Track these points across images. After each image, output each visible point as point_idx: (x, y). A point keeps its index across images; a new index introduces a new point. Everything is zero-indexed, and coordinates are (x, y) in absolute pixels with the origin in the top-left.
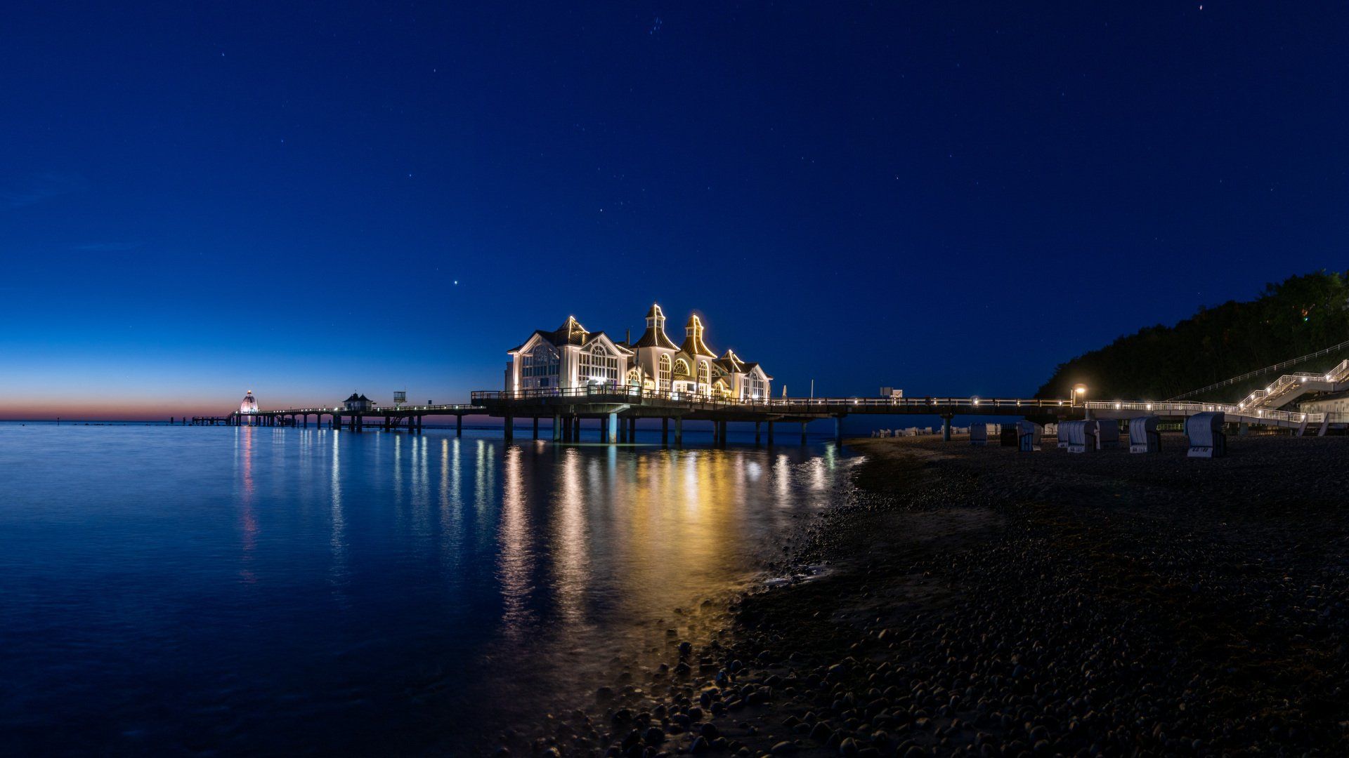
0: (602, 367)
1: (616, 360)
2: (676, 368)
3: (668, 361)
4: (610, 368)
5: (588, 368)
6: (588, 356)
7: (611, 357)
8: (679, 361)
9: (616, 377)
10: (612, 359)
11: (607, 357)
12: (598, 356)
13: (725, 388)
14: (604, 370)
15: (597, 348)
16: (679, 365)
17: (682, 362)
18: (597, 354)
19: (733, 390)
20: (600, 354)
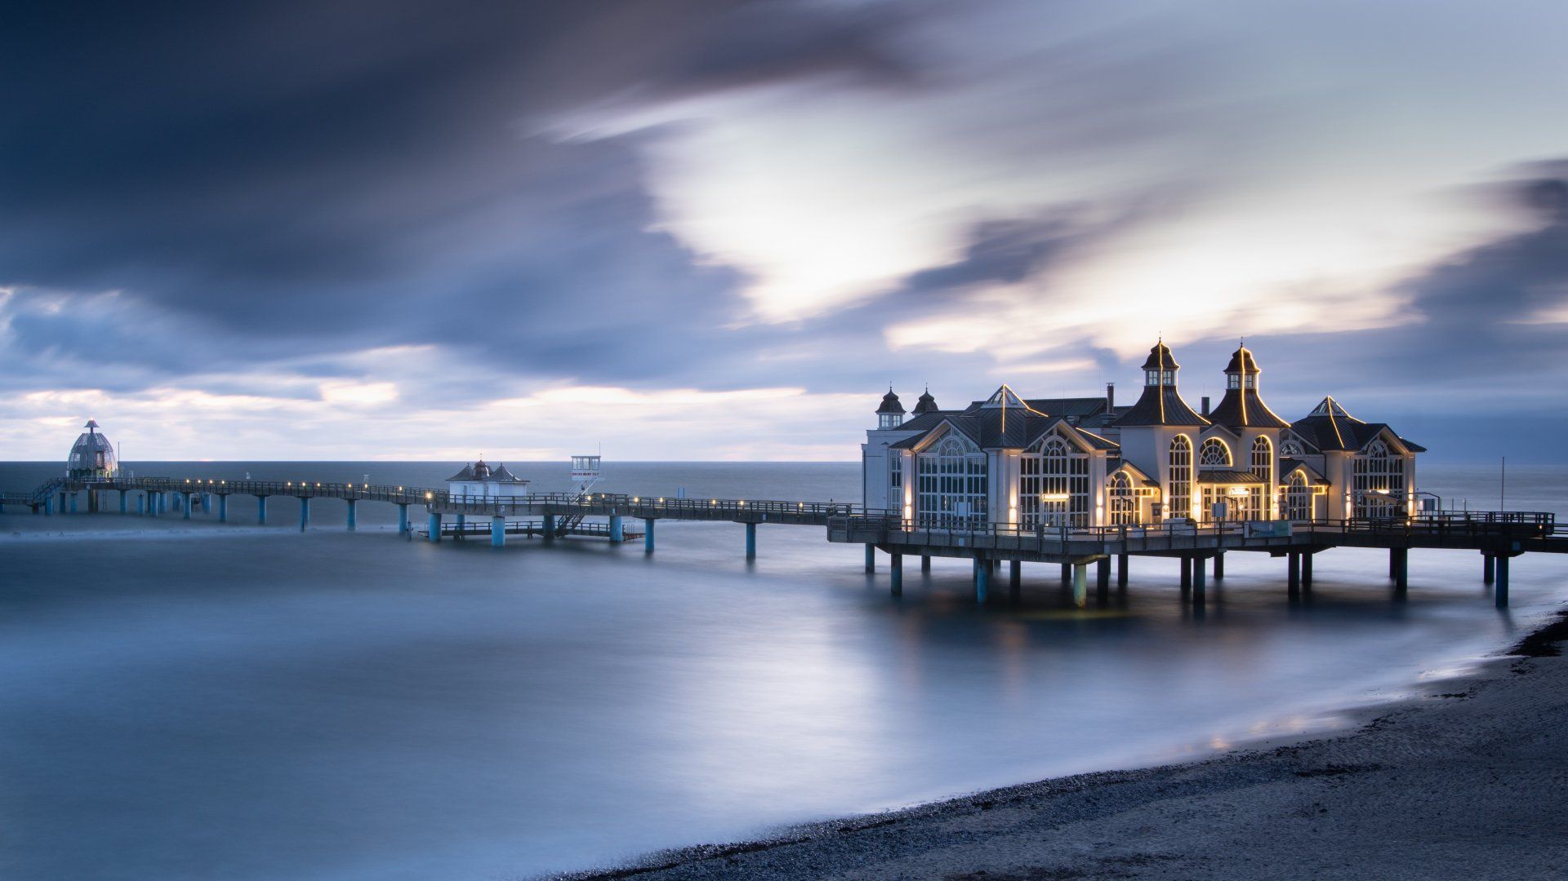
0: (1061, 476)
1: (1086, 461)
2: (1205, 455)
3: (1188, 448)
4: (1076, 476)
5: (1037, 480)
6: (1037, 460)
7: (1077, 456)
8: (1209, 443)
9: (1086, 490)
10: (1079, 460)
11: (1070, 456)
12: (1055, 458)
13: (1313, 481)
14: (1064, 480)
15: (1050, 444)
16: (1210, 450)
17: (1217, 443)
18: (1052, 454)
19: (1329, 483)
20: (1058, 454)
